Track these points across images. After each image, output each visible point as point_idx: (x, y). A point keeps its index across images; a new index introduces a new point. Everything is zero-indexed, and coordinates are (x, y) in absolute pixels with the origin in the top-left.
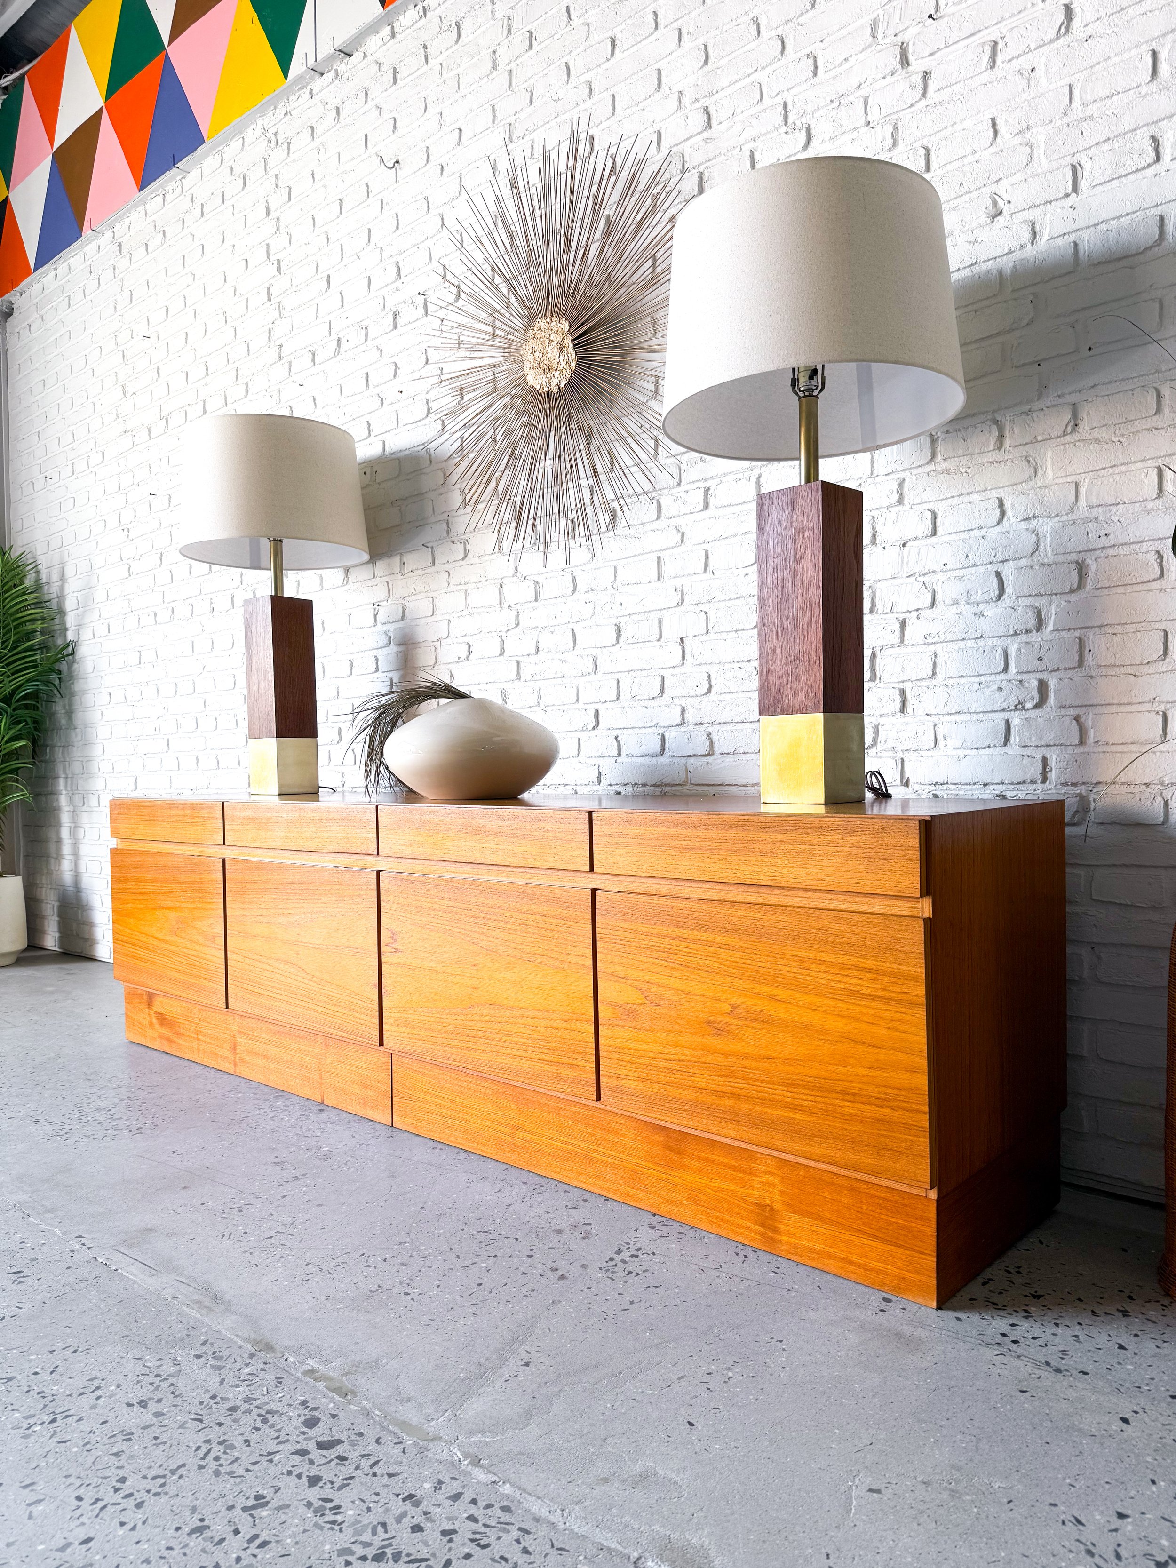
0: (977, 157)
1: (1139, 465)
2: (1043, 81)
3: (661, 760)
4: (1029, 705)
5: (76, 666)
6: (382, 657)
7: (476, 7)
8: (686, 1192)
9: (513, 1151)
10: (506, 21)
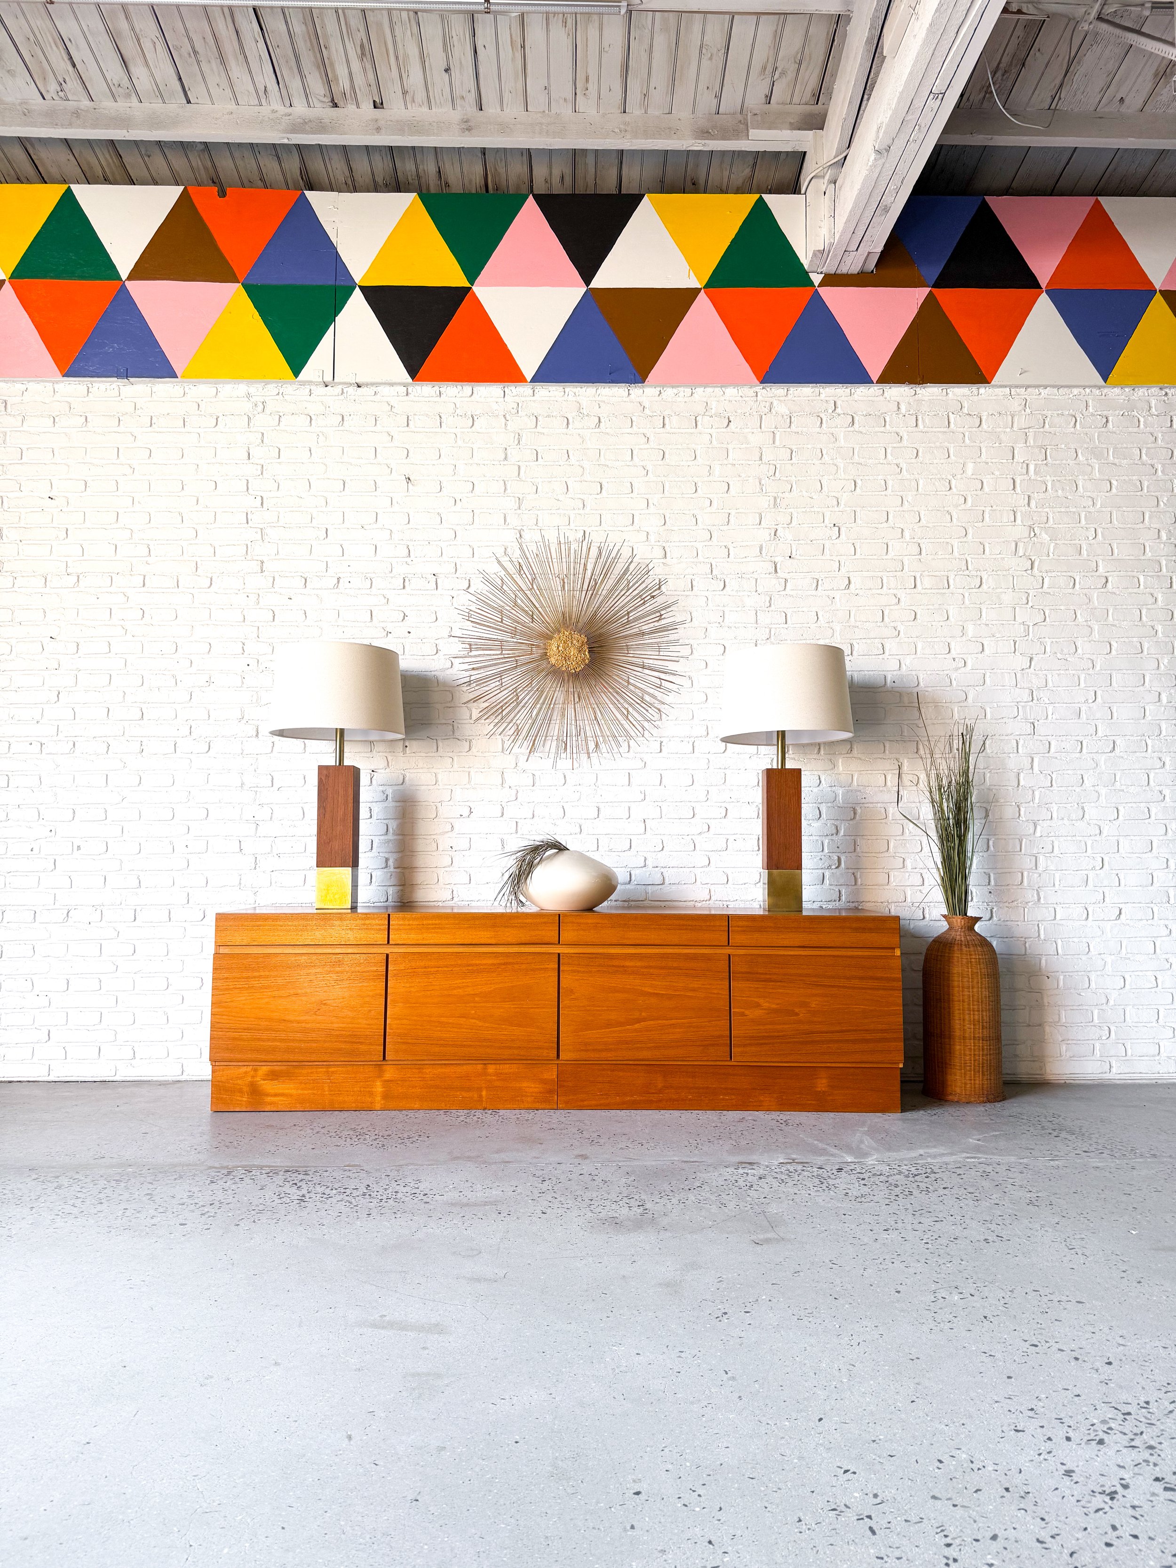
0: (809, 625)
1: (877, 772)
2: (838, 603)
3: (628, 886)
4: (833, 867)
6: (376, 809)
7: (490, 414)
8: (775, 1095)
9: (660, 1101)
10: (517, 435)
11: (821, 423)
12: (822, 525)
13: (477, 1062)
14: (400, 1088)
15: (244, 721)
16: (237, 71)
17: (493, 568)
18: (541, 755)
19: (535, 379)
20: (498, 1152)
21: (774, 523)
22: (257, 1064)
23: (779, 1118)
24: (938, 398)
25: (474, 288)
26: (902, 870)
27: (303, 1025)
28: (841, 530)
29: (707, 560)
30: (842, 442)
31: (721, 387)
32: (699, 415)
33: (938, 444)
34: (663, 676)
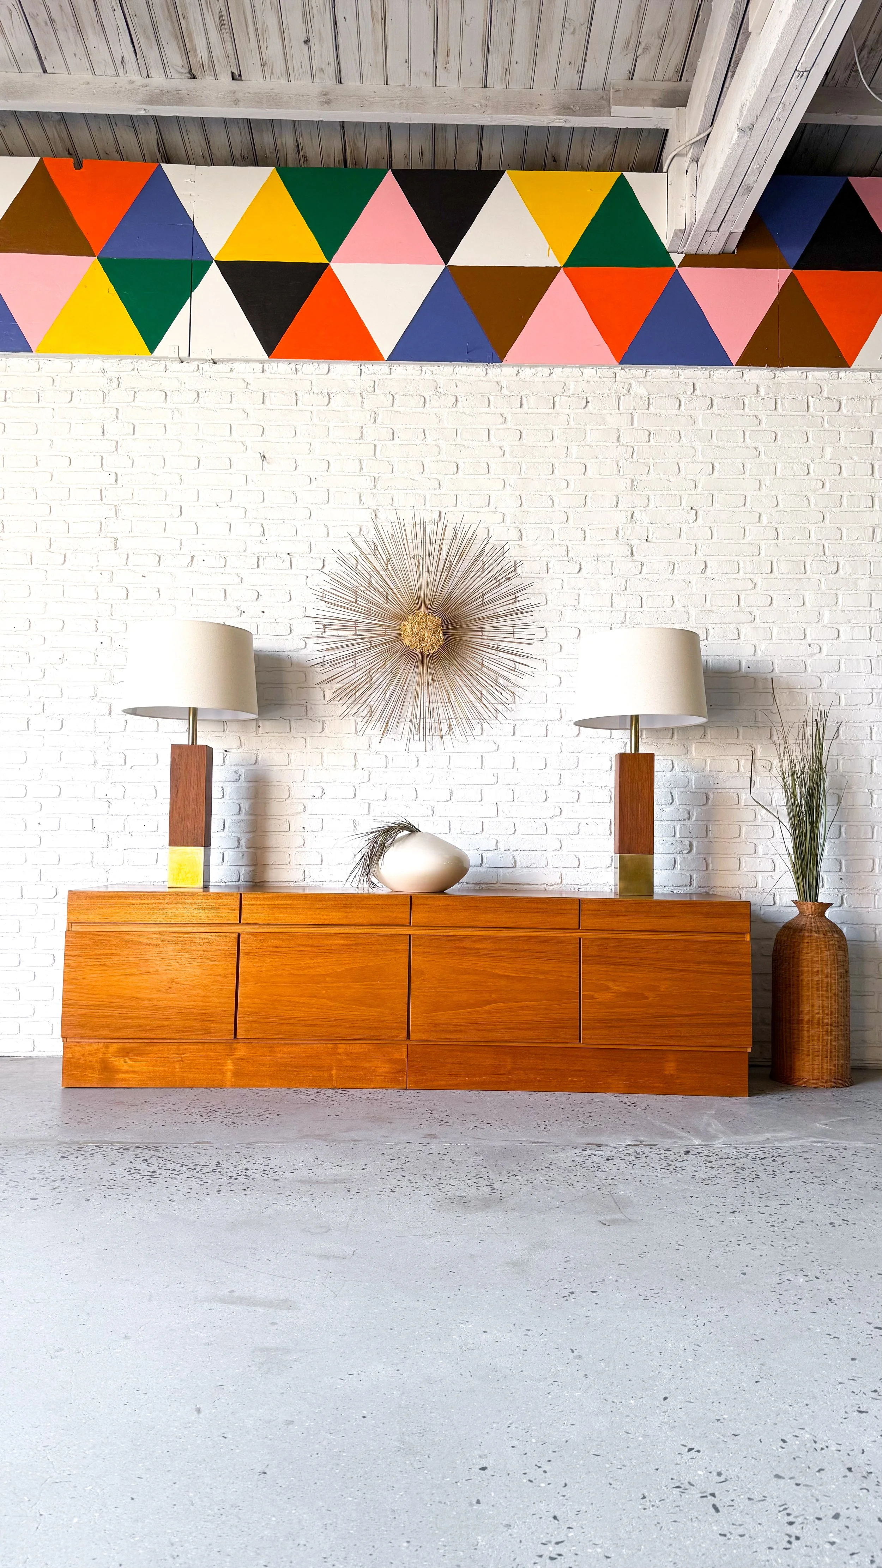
0: (664, 609)
1: (730, 757)
2: (694, 587)
3: (479, 869)
4: (685, 852)
6: (229, 789)
7: (347, 392)
8: (624, 1078)
9: (509, 1082)
10: (373, 414)
11: (680, 405)
12: (680, 508)
13: (327, 1041)
14: (250, 1066)
15: (97, 699)
16: (94, 39)
17: (348, 548)
18: (394, 736)
19: (391, 358)
20: (348, 1130)
21: (630, 506)
22: (109, 1041)
23: (626, 1100)
24: (798, 381)
25: (331, 264)
26: (753, 856)
27: (155, 1003)
28: (698, 513)
29: (563, 543)
30: (700, 424)
31: (580, 367)
32: (557, 395)
33: (796, 428)
34: (517, 659)
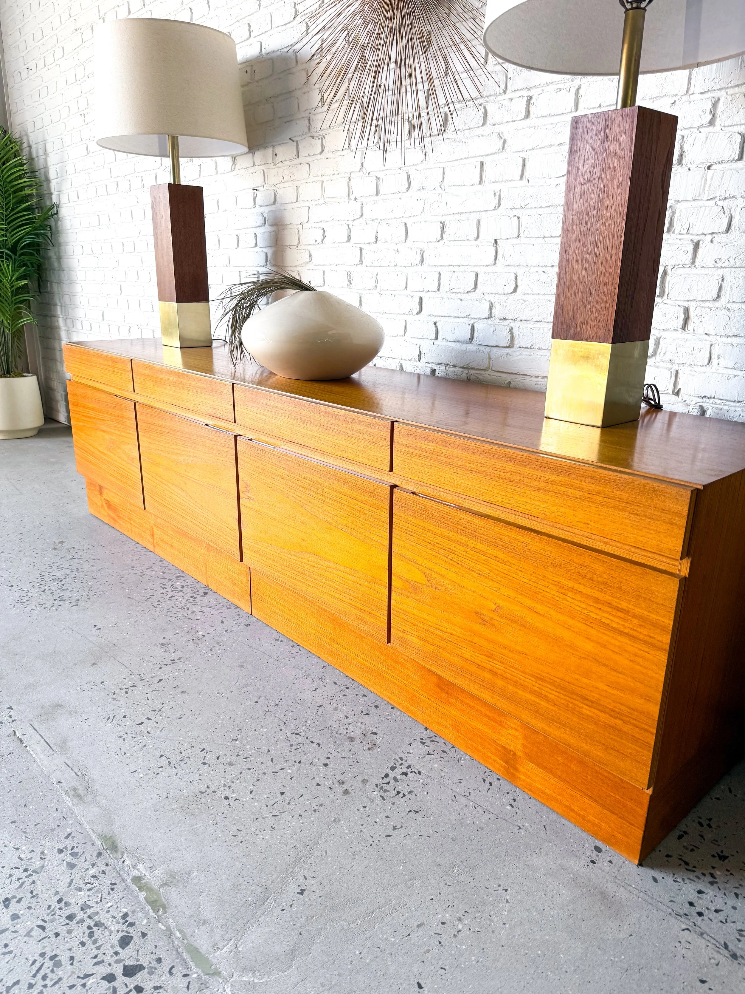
3: (470, 347)
5: (60, 223)
6: (260, 235)
8: (449, 720)
9: (330, 655)
